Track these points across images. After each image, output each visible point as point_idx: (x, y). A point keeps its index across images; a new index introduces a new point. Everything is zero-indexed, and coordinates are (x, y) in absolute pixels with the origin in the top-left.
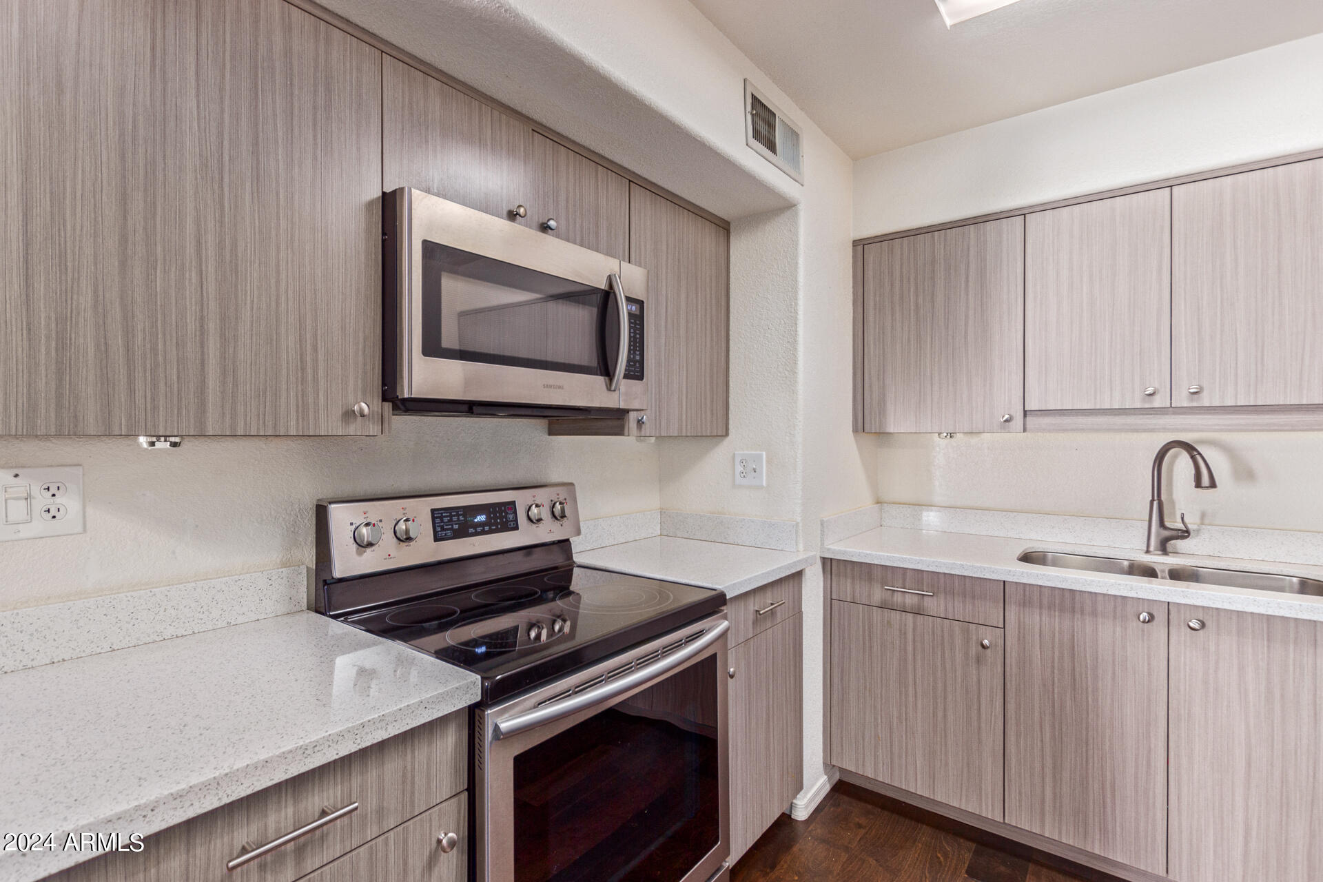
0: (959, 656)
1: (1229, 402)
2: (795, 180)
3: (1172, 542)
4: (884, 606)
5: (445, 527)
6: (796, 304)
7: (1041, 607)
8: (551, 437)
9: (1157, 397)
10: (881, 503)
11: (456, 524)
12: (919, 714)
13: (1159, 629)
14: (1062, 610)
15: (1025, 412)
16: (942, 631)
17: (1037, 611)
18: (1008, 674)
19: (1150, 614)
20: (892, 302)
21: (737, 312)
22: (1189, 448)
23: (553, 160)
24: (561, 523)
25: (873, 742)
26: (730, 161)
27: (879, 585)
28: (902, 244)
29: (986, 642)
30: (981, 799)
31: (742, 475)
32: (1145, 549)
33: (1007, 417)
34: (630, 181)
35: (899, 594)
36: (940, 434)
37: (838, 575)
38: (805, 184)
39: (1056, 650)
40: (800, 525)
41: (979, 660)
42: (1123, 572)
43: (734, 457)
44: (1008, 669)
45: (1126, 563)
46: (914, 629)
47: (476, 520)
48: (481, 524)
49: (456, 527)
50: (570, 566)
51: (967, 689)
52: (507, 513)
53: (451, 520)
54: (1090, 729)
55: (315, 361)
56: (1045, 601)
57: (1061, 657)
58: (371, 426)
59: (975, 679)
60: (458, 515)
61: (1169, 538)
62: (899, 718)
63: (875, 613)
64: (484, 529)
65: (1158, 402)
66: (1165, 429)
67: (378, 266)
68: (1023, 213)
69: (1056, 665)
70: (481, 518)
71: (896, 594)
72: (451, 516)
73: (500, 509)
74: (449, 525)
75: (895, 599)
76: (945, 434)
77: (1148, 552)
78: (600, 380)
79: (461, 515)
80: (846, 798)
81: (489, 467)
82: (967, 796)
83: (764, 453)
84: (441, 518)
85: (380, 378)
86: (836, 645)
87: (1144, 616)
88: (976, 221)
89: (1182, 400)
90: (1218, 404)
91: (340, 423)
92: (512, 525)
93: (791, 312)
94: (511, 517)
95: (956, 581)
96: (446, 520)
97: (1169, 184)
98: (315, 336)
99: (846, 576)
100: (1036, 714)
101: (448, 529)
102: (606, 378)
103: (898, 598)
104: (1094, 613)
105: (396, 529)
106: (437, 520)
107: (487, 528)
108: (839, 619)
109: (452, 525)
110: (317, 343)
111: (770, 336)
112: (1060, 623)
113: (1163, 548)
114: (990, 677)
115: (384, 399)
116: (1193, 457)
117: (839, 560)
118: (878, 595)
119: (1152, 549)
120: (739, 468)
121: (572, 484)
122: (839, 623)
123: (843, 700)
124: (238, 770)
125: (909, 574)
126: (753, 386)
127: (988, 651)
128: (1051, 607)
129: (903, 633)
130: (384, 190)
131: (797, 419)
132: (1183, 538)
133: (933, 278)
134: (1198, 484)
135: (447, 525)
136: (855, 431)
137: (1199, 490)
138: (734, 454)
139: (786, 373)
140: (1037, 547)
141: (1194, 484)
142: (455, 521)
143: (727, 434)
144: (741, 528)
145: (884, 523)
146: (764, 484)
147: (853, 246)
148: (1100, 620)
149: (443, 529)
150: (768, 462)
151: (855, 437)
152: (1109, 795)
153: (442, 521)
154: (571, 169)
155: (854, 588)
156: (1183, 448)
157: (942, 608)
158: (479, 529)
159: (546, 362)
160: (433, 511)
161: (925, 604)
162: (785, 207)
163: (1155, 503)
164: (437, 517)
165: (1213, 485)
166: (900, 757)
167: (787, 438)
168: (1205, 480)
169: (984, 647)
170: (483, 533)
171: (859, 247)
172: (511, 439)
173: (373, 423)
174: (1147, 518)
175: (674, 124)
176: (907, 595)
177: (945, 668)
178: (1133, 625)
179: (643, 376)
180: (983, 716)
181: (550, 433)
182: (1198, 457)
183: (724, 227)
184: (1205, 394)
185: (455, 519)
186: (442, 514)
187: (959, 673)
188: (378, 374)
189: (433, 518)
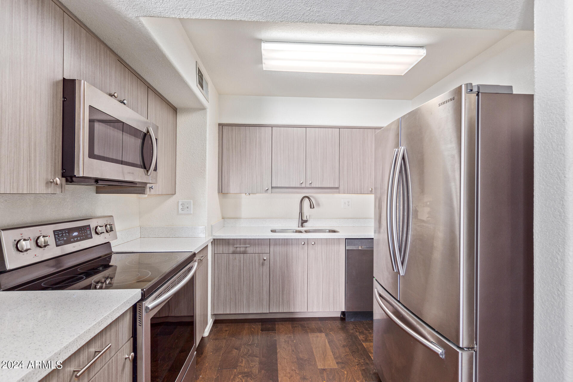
0: (257, 264)
1: (317, 186)
2: (207, 100)
3: (304, 224)
4: (234, 253)
5: (60, 239)
6: (206, 146)
7: (279, 245)
8: (97, 194)
9: (303, 184)
10: (224, 218)
11: (65, 237)
12: (245, 287)
13: (306, 246)
14: (284, 245)
15: (272, 187)
16: (252, 258)
17: (278, 246)
18: (270, 267)
19: (304, 242)
20: (232, 147)
21: (180, 145)
22: (308, 198)
23: (124, 74)
24: (109, 234)
25: (229, 301)
26: (192, 90)
27: (232, 246)
28: (236, 128)
29: (265, 258)
30: (263, 309)
31: (182, 210)
32: (298, 226)
33: (267, 188)
34: (148, 87)
35: (239, 248)
36: (246, 194)
37: (217, 245)
38: (209, 102)
39: (283, 257)
40: (207, 227)
41: (263, 264)
42: (294, 232)
43: (178, 202)
44: (271, 265)
45: (295, 231)
46: (243, 259)
47: (74, 235)
48: (76, 237)
49: (65, 239)
50: (110, 254)
51: (259, 274)
52: (87, 231)
53: (62, 236)
54: (291, 277)
55: (35, 156)
56: (280, 243)
57: (284, 259)
58: (57, 189)
59: (261, 270)
60: (66, 233)
61: (303, 222)
62: (238, 290)
63: (230, 256)
64: (78, 239)
65: (303, 185)
66: (304, 193)
67: (61, 112)
68: (272, 126)
69: (283, 261)
70: (76, 234)
71: (237, 248)
72: (62, 234)
73: (84, 229)
74: (62, 238)
75: (237, 250)
76: (247, 194)
77: (299, 227)
78: (142, 170)
79: (67, 233)
80: (219, 324)
81: (70, 209)
82: (259, 308)
83: (192, 201)
84: (58, 235)
85: (61, 166)
86: (216, 270)
87: (303, 243)
88: (259, 126)
89: (308, 186)
90: (315, 187)
91: (45, 188)
92: (89, 236)
93: (204, 148)
94: (89, 232)
95: (256, 241)
96: (60, 235)
97: (306, 127)
98: (35, 144)
99: (220, 245)
100: (278, 277)
101: (62, 240)
102: (145, 170)
103: (238, 249)
104: (292, 244)
105: (38, 241)
106: (57, 236)
107: (79, 238)
108: (218, 260)
109: (63, 238)
110: (36, 148)
111: (194, 156)
112: (284, 248)
113: (302, 226)
114: (266, 269)
115: (63, 176)
116: (309, 200)
117: (217, 239)
118: (231, 249)
119: (300, 226)
120: (180, 207)
121: (112, 216)
122: (218, 262)
123: (218, 289)
124: (82, 334)
125: (242, 241)
126: (187, 175)
127: (265, 261)
128: (282, 244)
129: (240, 261)
130: (64, 77)
131: (206, 188)
132: (306, 222)
133: (245, 142)
134: (311, 208)
135: (61, 238)
136: (219, 192)
137: (311, 209)
138: (178, 201)
139: (202, 170)
140: (274, 229)
141: (310, 207)
142: (64, 236)
143: (175, 194)
144: (182, 230)
145: (225, 226)
146: (192, 213)
147: (219, 126)
148: (293, 246)
149: (59, 240)
150: (193, 204)
151: (218, 194)
152: (295, 294)
153: (59, 236)
154: (129, 79)
155: (223, 248)
156: (307, 198)
157: (252, 250)
158: (75, 239)
159: (129, 162)
160: (54, 231)
161: (247, 250)
162: (203, 108)
163: (300, 213)
164: (56, 235)
165: (314, 208)
166: (239, 302)
167: (202, 195)
168: (312, 207)
169: (264, 260)
170: (78, 241)
171: (221, 126)
172: (80, 195)
173: (58, 188)
174: (298, 218)
175: (180, 75)
176: (241, 248)
177: (253, 269)
178: (301, 246)
179: (157, 170)
180: (264, 281)
181: (97, 193)
182: (311, 200)
183: (175, 110)
184: (312, 183)
185: (64, 235)
186: (58, 233)
187: (257, 270)
188: (60, 164)
189: (55, 235)
